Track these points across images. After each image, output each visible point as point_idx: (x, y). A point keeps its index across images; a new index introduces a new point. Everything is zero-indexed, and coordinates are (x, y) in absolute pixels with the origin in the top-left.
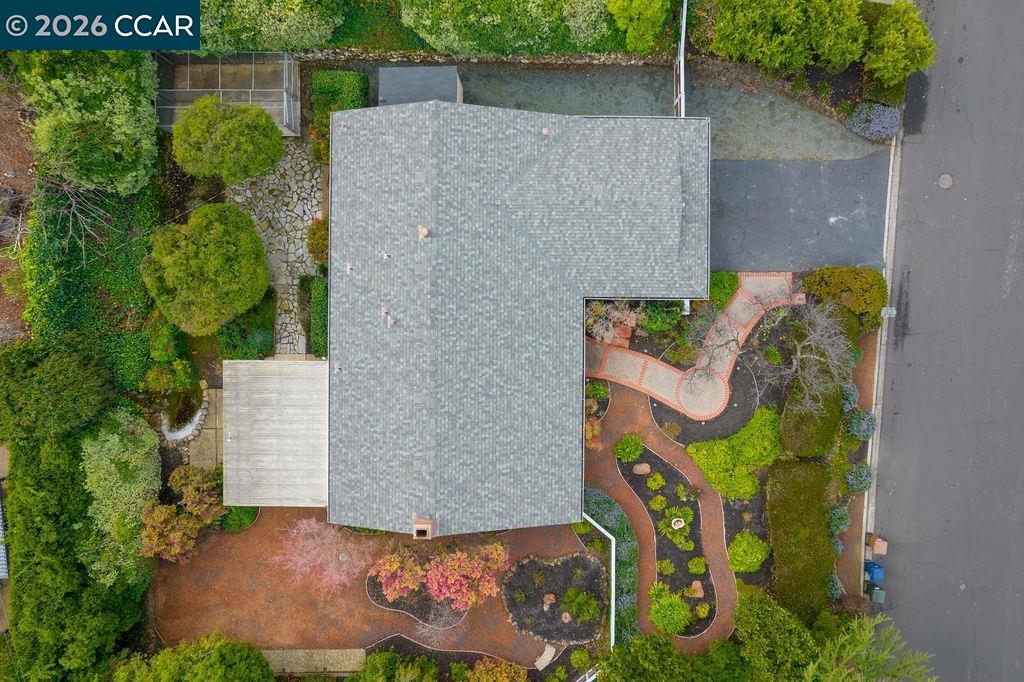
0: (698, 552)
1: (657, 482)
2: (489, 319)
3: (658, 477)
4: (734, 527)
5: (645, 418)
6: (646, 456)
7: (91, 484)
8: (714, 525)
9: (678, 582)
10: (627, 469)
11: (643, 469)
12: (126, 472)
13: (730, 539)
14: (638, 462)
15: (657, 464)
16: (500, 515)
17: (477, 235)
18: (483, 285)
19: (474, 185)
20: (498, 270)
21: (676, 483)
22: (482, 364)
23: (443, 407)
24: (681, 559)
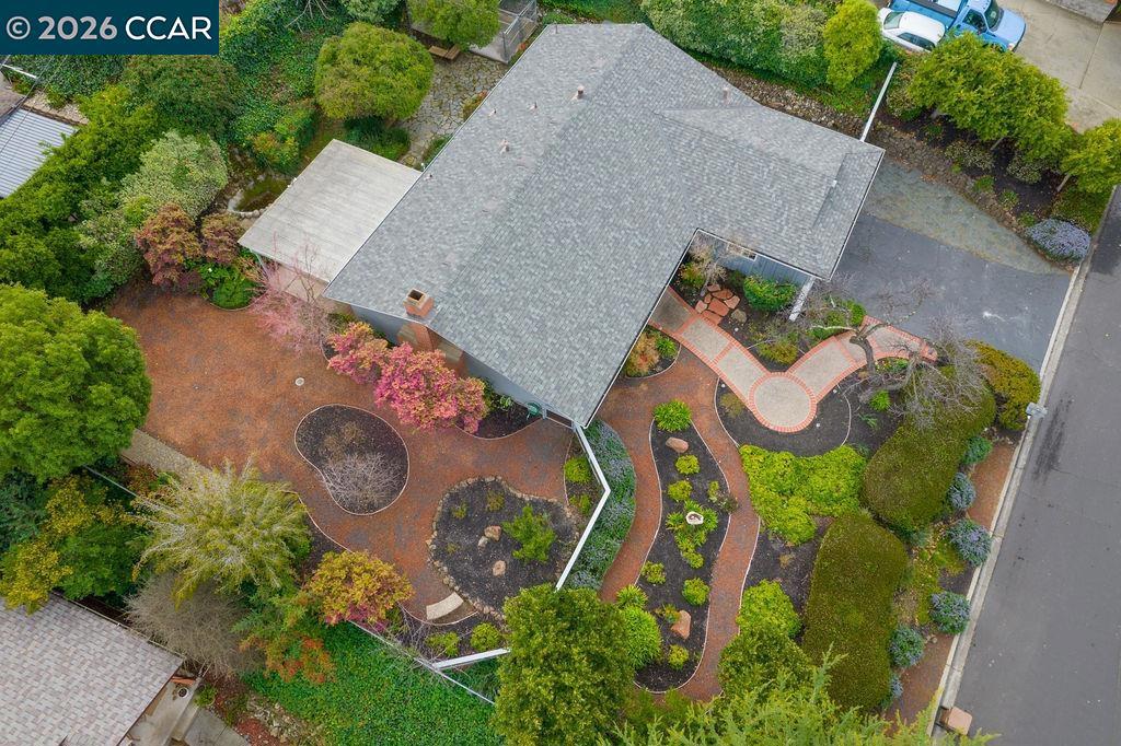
0: (704, 574)
1: (688, 464)
3: (694, 460)
4: (765, 567)
5: (705, 396)
6: (687, 432)
8: (737, 552)
9: (661, 596)
10: (661, 437)
13: (752, 582)
14: (677, 434)
15: (697, 447)
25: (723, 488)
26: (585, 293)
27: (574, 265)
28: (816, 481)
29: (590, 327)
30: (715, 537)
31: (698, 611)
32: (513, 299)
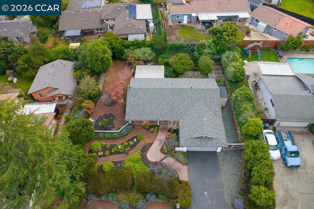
0: (111, 154)
1: (131, 143)
2: (174, 99)
3: (133, 143)
4: (115, 163)
5: (148, 141)
6: (138, 141)
7: (143, 48)
8: (117, 158)
9: (104, 149)
10: (136, 137)
11: (135, 140)
12: (144, 54)
13: (113, 162)
14: (137, 139)
15: (136, 144)
16: (130, 101)
17: (192, 97)
18: (181, 98)
19: (203, 96)
20: (184, 101)
21: (130, 148)
22: (163, 98)
23: (155, 90)
24: (110, 149)
25: (129, 150)
26: (150, 108)
27: (154, 103)
28: (137, 165)
29: (144, 112)
30: (119, 153)
31: (104, 155)
32: (141, 98)
